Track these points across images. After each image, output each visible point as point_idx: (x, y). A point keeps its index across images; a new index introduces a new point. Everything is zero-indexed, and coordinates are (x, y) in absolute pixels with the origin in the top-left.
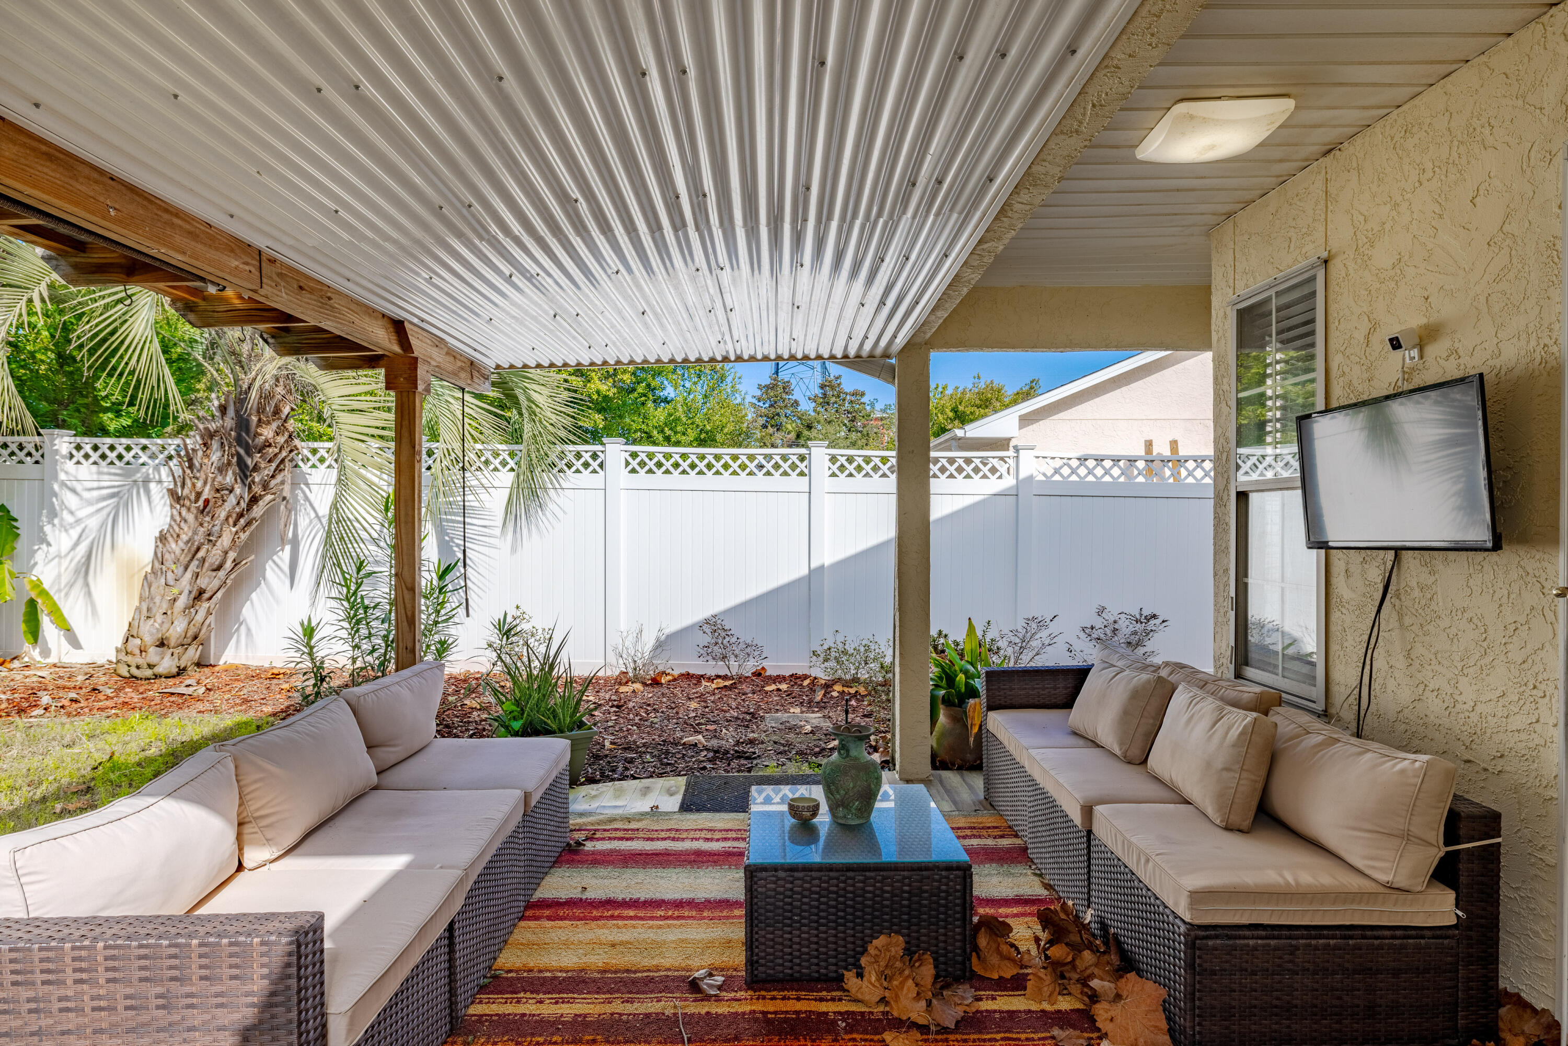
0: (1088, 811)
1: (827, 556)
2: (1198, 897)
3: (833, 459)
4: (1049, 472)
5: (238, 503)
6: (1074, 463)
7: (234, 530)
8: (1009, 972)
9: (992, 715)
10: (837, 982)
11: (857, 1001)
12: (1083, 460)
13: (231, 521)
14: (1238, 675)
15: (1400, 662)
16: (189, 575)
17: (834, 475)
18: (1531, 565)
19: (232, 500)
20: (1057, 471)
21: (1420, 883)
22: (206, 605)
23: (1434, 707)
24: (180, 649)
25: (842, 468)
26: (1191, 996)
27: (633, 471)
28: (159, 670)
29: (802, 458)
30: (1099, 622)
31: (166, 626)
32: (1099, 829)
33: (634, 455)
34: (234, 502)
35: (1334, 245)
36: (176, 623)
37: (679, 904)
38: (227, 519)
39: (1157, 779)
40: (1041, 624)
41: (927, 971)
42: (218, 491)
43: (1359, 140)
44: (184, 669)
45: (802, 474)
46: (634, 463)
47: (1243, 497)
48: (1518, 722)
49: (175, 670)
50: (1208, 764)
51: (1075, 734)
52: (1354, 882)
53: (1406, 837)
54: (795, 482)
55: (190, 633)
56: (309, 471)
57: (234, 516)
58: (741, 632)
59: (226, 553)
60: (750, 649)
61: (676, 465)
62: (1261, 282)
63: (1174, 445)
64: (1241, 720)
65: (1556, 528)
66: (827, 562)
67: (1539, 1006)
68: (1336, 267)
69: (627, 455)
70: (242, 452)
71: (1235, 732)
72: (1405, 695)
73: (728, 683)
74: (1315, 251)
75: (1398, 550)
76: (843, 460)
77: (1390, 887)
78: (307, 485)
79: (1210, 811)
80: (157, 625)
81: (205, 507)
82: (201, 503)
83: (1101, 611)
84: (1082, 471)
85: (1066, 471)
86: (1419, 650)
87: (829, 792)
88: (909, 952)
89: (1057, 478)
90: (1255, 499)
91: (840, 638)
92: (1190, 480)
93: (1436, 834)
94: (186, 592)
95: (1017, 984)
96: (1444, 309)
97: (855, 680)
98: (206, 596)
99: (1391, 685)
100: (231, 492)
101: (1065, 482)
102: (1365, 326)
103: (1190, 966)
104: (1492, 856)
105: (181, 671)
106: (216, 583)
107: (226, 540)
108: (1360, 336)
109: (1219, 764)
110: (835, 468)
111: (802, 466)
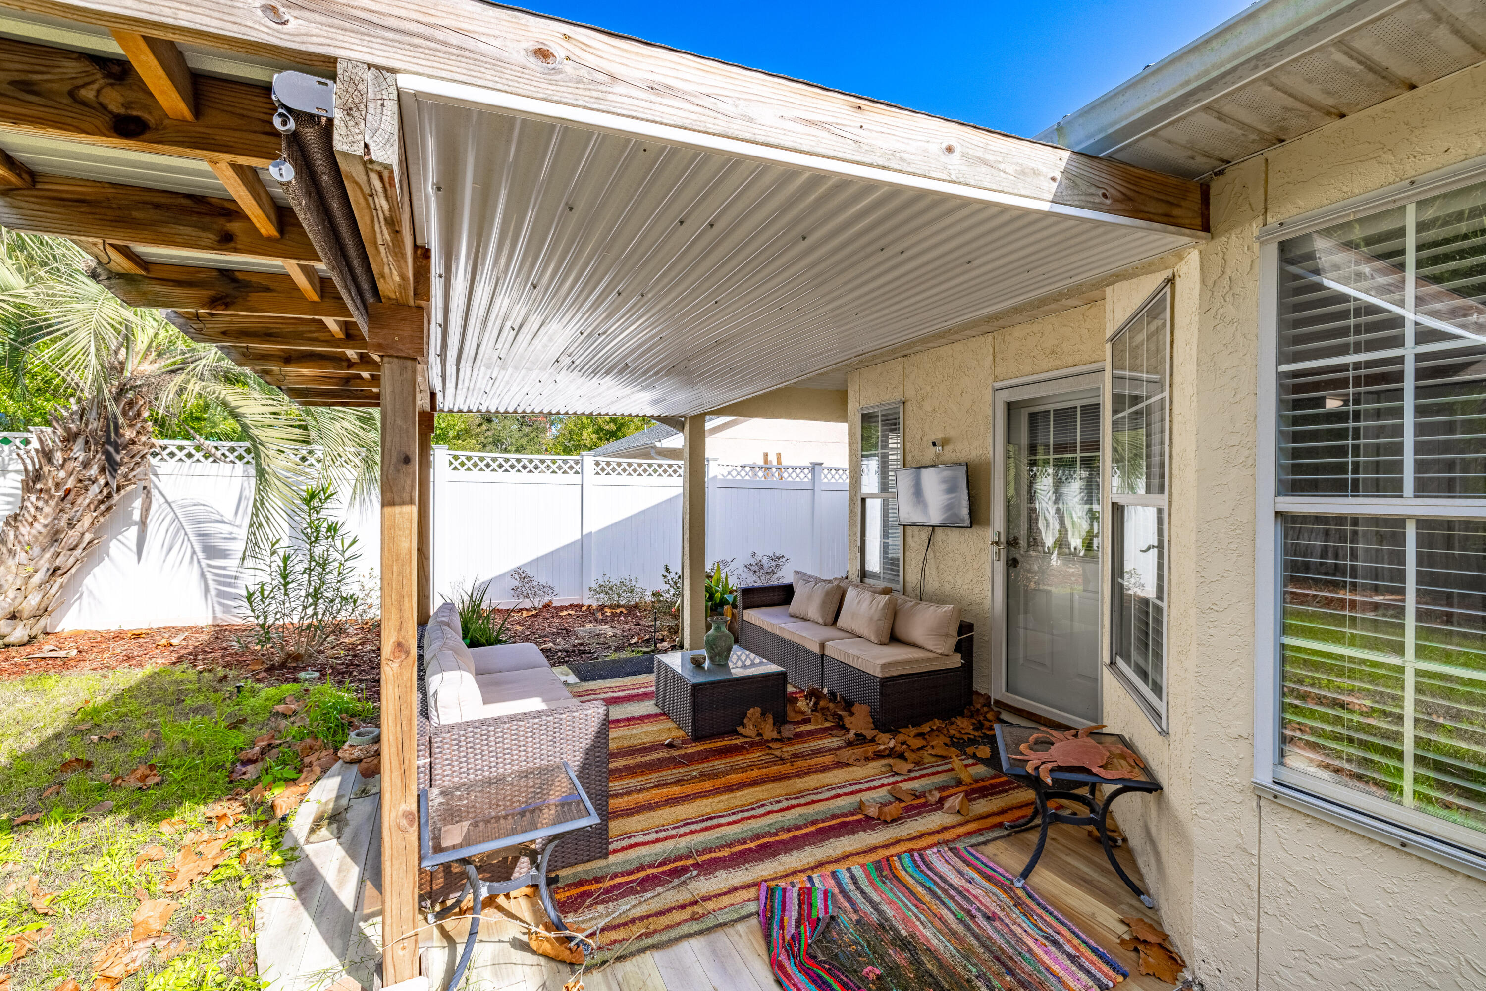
0: (822, 646)
1: (593, 525)
2: (884, 666)
3: (597, 464)
4: (725, 474)
5: (101, 492)
6: (739, 469)
7: (95, 514)
8: (800, 718)
9: (745, 611)
10: (735, 733)
11: (746, 737)
12: (743, 467)
13: (92, 507)
14: (861, 581)
15: (934, 572)
16: (48, 555)
17: (597, 473)
18: (980, 533)
19: (95, 489)
20: (729, 473)
21: (951, 652)
22: (60, 581)
23: (947, 588)
24: (32, 620)
25: (603, 469)
26: (881, 706)
27: (456, 468)
28: (11, 640)
29: (577, 462)
30: (753, 562)
31: (19, 600)
32: (828, 652)
33: (456, 457)
34: (97, 491)
35: (908, 397)
36: (30, 597)
37: (628, 719)
38: (88, 505)
39: (842, 630)
40: (725, 564)
41: (770, 720)
42: (80, 481)
43: (918, 355)
44: (35, 638)
45: (577, 473)
46: (456, 463)
47: (863, 500)
48: (977, 591)
49: (26, 639)
50: (871, 619)
51: (792, 616)
52: (931, 655)
53: (947, 635)
54: (571, 478)
55: (43, 605)
56: (159, 464)
57: (96, 502)
58: (540, 578)
59: (83, 534)
60: (546, 589)
61: (500, 466)
62: (872, 402)
63: (779, 456)
64: (883, 599)
65: (989, 520)
66: (594, 531)
67: (983, 692)
68: (909, 404)
69: (450, 457)
70: (111, 449)
71: (882, 604)
72: (936, 585)
73: (534, 612)
74: (898, 396)
75: (933, 527)
76: (603, 464)
77: (943, 655)
78: (156, 475)
79: (872, 639)
80: (8, 600)
81: (66, 496)
82: (61, 493)
83: (754, 554)
84: (743, 473)
85: (734, 473)
86: (942, 566)
87: (709, 652)
88: (763, 714)
89: (730, 477)
90: (868, 501)
91: (606, 578)
92: (790, 479)
93: (955, 634)
94: (44, 569)
95: (807, 721)
96: (951, 433)
97: (619, 606)
98: (59, 572)
99: (931, 581)
100: (94, 483)
101: (734, 481)
102: (920, 433)
103: (881, 694)
104: (971, 639)
105: (32, 639)
106: (72, 560)
107: (86, 521)
108: (918, 437)
109: (876, 618)
110: (598, 469)
111: (577, 467)
